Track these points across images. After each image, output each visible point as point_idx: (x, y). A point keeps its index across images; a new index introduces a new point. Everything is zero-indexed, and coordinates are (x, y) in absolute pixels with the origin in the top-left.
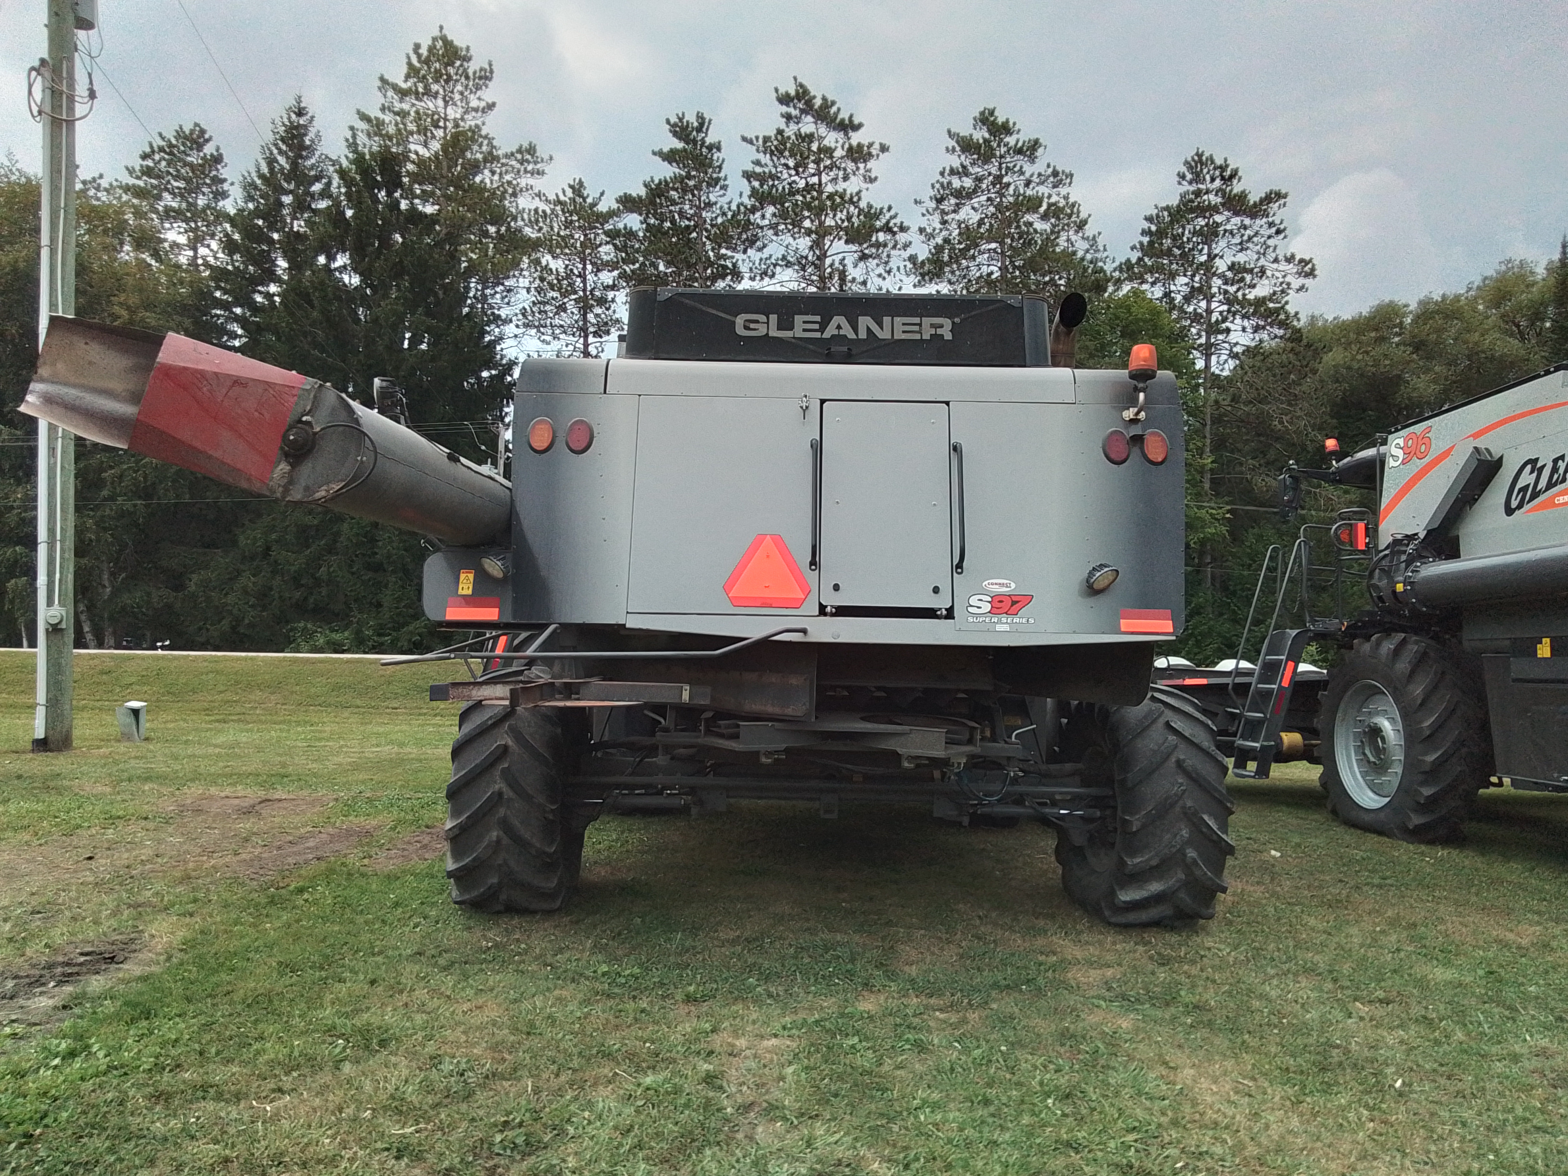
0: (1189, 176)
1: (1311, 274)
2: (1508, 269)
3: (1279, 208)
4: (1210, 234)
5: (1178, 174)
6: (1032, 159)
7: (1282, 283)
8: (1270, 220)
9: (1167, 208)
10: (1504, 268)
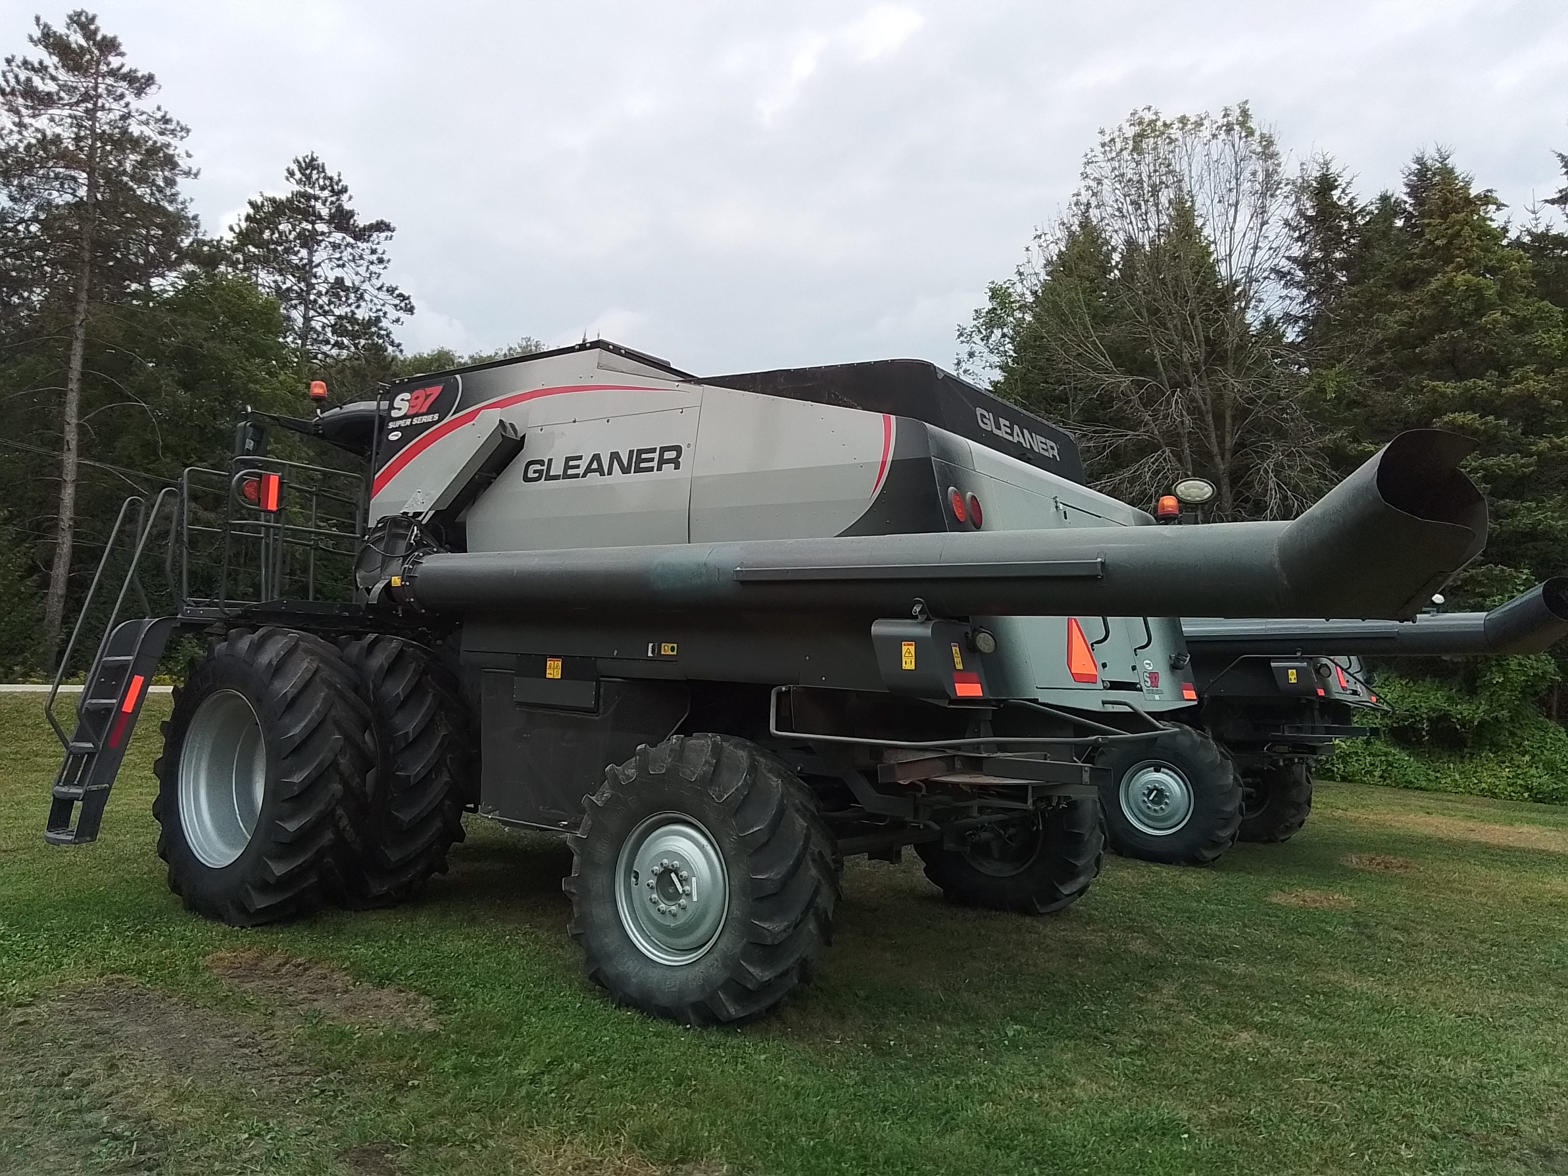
0: (298, 175)
1: (410, 310)
2: (527, 346)
3: (386, 239)
4: (309, 240)
5: (288, 170)
6: (139, 93)
7: (378, 311)
8: (374, 247)
9: (273, 201)
10: (524, 344)
